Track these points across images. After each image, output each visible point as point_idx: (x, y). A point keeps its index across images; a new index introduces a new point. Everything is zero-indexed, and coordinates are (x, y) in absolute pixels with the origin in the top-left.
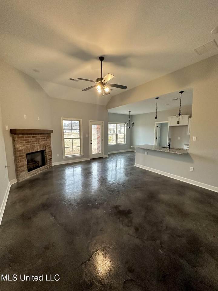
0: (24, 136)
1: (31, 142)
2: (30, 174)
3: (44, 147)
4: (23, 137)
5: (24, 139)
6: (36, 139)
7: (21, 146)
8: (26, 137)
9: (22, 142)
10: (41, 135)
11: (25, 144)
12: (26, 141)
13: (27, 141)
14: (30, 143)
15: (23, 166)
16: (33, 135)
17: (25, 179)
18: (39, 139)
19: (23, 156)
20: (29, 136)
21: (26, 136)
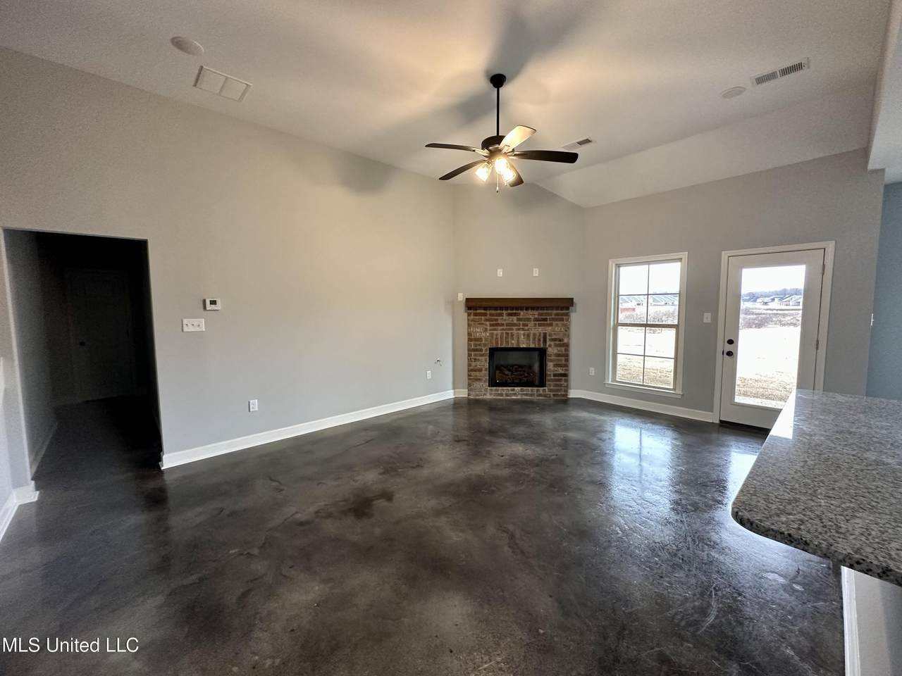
0: (488, 312)
1: (503, 325)
2: (493, 392)
3: (539, 340)
4: (485, 315)
5: (488, 317)
6: (519, 320)
7: (479, 332)
8: (491, 315)
9: (483, 324)
10: (536, 312)
11: (488, 328)
12: (492, 323)
13: (494, 322)
14: (502, 328)
15: (480, 370)
16: (509, 311)
17: (480, 397)
18: (529, 319)
19: (481, 350)
20: (499, 312)
21: (493, 312)
